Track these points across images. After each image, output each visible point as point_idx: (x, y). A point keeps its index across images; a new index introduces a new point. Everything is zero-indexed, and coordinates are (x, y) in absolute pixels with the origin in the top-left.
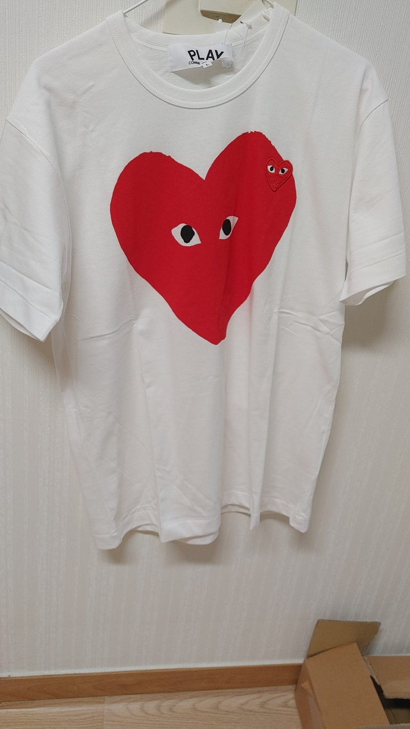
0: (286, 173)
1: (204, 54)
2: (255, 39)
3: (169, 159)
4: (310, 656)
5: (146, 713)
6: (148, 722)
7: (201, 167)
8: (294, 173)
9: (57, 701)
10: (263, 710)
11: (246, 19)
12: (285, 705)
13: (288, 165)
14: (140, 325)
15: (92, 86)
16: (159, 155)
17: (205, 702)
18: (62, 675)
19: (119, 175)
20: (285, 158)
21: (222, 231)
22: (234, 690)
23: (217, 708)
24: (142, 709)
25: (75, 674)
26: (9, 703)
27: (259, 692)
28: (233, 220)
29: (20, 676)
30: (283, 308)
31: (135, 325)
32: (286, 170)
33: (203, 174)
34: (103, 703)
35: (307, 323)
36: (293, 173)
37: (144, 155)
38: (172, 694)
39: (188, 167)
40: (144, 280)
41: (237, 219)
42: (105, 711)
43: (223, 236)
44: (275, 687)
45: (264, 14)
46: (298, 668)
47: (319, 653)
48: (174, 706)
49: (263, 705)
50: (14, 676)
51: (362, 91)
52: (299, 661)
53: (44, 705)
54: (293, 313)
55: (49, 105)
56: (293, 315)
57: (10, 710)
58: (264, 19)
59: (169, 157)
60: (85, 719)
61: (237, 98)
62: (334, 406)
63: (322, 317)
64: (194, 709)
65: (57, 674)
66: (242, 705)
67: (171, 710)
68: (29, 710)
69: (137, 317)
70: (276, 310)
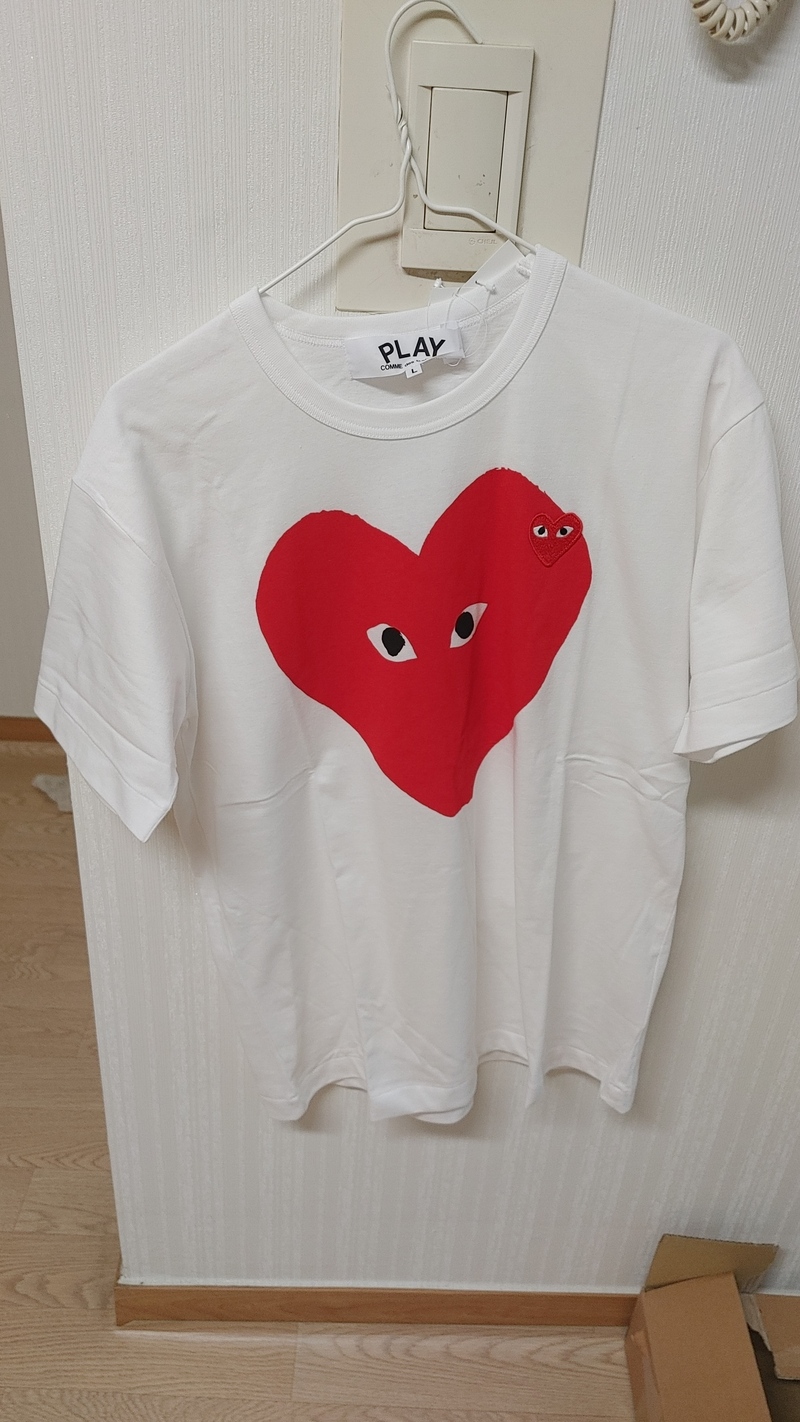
0: (570, 534)
1: (408, 347)
2: (503, 310)
3: (356, 521)
4: (648, 1288)
5: (366, 1354)
6: (370, 1371)
7: (413, 536)
8: (585, 533)
9: (220, 1324)
10: (568, 1366)
11: (487, 280)
12: (607, 1359)
13: (574, 521)
14: (321, 776)
15: (214, 417)
16: (338, 515)
17: (468, 1344)
18: (225, 1287)
19: (268, 554)
20: (566, 510)
21: (454, 633)
22: (516, 1327)
23: (486, 1355)
24: (360, 1349)
25: (248, 1287)
26: (142, 1322)
27: (562, 1334)
28: (476, 611)
29: (159, 1284)
30: (574, 753)
31: (313, 777)
32: (569, 529)
33: (416, 547)
34: (296, 1332)
35: (619, 776)
36: (583, 533)
37: (311, 519)
38: (410, 1327)
39: (389, 534)
40: (323, 707)
41: (483, 606)
42: (299, 1346)
43: (456, 641)
44: (591, 1328)
45: (519, 267)
46: (632, 1301)
47: (666, 1285)
48: (414, 1346)
49: (566, 1356)
50: (149, 1284)
51: (711, 388)
52: (634, 1290)
53: (201, 1329)
54: (593, 758)
55: (141, 455)
56: (594, 762)
57: (145, 1333)
58: (520, 276)
59: (356, 516)
60: (267, 1356)
61: (474, 417)
62: (674, 913)
63: (646, 771)
64: (448, 1354)
65: (219, 1284)
66: (532, 1353)
67: (408, 1352)
68: (176, 1335)
69: (315, 764)
70: (560, 758)
